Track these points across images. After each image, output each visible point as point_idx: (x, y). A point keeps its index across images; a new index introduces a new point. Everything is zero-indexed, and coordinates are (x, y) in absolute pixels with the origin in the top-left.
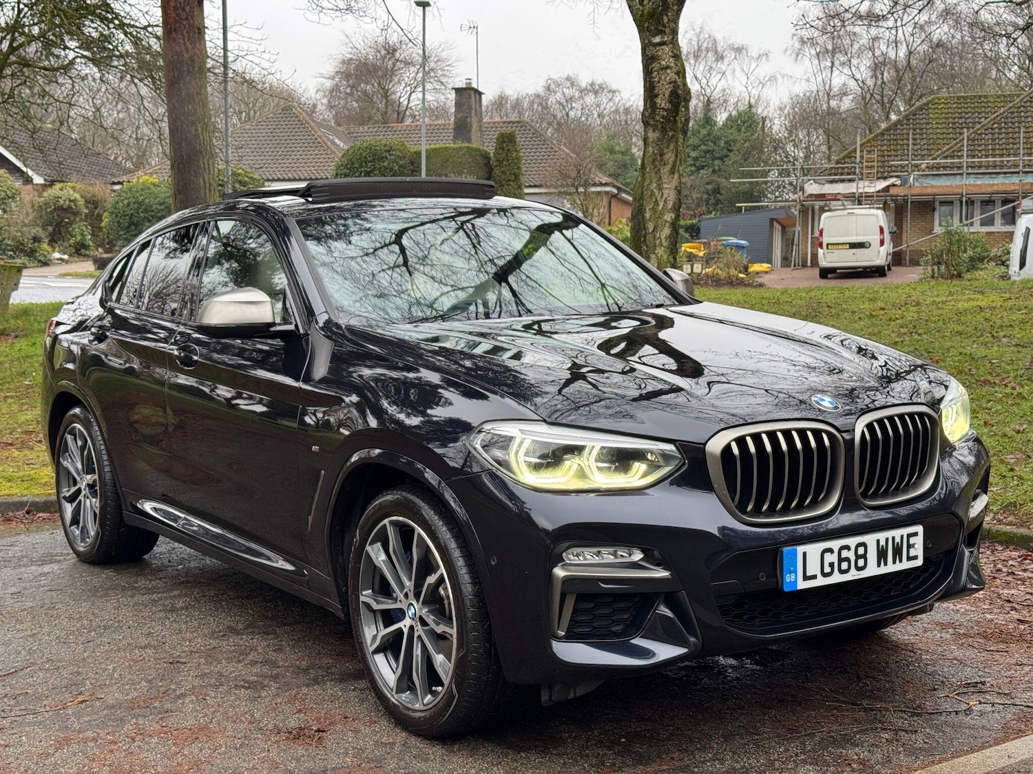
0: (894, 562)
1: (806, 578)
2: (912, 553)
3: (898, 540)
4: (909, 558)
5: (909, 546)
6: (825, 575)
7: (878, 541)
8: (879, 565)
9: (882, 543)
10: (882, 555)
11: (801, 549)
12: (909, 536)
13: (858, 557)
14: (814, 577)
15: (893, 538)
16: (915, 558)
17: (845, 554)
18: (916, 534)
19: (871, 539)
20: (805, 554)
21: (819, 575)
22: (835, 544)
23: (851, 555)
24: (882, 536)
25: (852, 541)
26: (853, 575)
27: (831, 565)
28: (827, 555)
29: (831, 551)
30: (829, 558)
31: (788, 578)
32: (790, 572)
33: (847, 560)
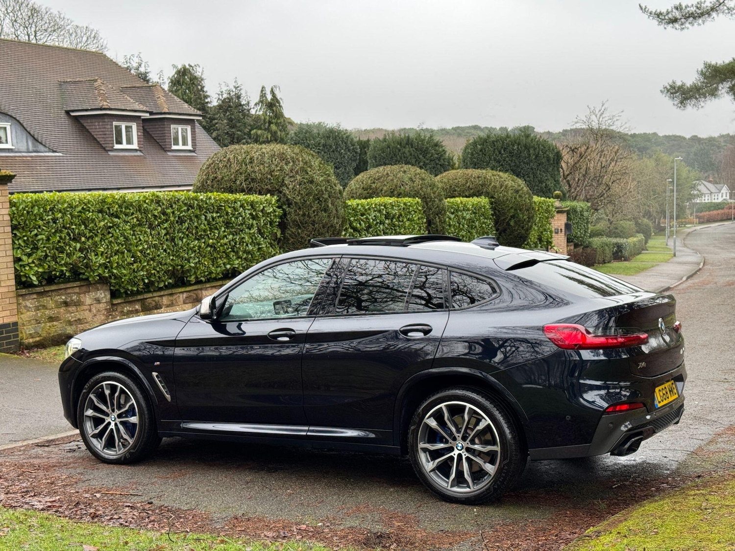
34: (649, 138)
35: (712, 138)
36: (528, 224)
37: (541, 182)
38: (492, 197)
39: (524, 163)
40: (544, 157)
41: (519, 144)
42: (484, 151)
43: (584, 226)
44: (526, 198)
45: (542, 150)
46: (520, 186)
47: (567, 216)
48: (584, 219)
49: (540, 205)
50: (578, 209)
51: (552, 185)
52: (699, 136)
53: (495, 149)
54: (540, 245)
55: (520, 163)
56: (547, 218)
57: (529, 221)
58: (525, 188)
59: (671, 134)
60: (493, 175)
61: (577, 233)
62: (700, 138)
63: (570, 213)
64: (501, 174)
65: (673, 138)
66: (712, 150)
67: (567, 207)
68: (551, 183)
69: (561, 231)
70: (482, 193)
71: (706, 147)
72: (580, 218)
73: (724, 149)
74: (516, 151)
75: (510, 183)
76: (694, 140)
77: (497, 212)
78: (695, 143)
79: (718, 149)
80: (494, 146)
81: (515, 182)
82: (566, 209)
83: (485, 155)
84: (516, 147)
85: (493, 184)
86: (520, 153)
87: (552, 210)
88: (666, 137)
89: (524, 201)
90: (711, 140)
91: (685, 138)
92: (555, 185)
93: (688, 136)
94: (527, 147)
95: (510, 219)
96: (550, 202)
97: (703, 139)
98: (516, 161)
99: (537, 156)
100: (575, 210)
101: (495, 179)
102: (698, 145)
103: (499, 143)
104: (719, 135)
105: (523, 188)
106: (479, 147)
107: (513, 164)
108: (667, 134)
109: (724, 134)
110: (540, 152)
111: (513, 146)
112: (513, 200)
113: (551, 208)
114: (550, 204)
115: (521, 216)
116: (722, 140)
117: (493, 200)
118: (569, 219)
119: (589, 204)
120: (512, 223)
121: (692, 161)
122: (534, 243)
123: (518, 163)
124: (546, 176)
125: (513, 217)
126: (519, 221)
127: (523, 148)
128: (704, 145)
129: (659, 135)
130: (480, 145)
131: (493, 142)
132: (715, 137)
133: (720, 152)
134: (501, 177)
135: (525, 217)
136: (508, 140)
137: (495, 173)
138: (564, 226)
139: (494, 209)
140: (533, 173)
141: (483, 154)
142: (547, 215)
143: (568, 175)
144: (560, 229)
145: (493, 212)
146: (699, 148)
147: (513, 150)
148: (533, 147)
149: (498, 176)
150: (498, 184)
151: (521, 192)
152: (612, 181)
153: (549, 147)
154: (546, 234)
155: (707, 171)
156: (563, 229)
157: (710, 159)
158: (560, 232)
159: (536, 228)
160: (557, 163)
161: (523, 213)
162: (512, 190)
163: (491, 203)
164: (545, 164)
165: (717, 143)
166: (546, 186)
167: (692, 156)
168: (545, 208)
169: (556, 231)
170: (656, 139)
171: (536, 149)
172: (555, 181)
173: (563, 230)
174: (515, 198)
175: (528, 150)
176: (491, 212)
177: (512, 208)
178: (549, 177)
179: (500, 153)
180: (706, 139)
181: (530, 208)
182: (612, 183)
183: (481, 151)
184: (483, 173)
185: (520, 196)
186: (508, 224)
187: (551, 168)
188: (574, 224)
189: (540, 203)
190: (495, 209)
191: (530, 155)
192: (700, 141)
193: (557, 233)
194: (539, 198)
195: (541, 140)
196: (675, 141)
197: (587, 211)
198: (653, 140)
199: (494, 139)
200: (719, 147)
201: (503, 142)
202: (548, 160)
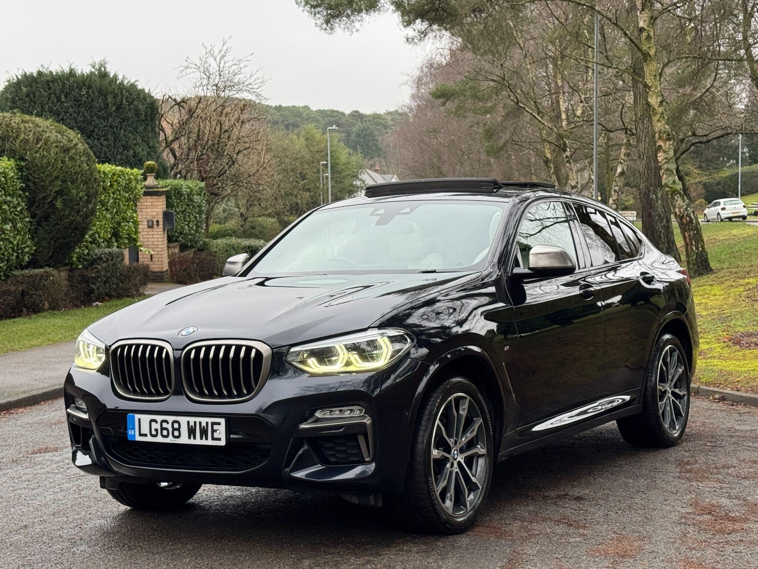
0: (201, 438)
1: (140, 435)
2: (216, 435)
3: (204, 424)
4: (213, 439)
5: (213, 431)
6: (152, 436)
7: (188, 422)
8: (190, 438)
9: (192, 424)
10: (192, 432)
11: (137, 416)
12: (213, 424)
13: (174, 429)
14: (145, 435)
15: (200, 423)
16: (219, 439)
17: (165, 425)
18: (219, 424)
19: (183, 420)
20: (139, 420)
21: (149, 435)
22: (159, 418)
23: (169, 427)
24: (192, 420)
25: (170, 419)
26: (170, 440)
27: (156, 430)
28: (153, 423)
29: (156, 421)
30: (154, 425)
31: (130, 432)
32: (132, 429)
33: (166, 429)
34: (299, 112)
35: (377, 114)
36: (87, 207)
37: (126, 148)
38: (22, 159)
39: (99, 117)
40: (130, 109)
41: (89, 87)
42: (32, 95)
43: (196, 217)
44: (82, 162)
45: (127, 98)
46: (70, 141)
47: (167, 201)
48: (194, 207)
49: (115, 178)
50: (185, 190)
51: (145, 153)
52: (361, 112)
53: (50, 94)
54: (116, 244)
55: (92, 117)
56: (128, 200)
57: (89, 202)
58: (80, 145)
59: (326, 109)
60: (23, 121)
61: (183, 228)
62: (362, 114)
63: (173, 196)
64: (38, 120)
65: (329, 113)
66: (378, 130)
67: (166, 187)
68: (142, 151)
69: (158, 225)
70: (3, 151)
71: (371, 127)
72: (188, 205)
73: (391, 129)
74: (84, 99)
75: (54, 136)
76: (356, 116)
77: (31, 185)
78: (357, 120)
79: (385, 129)
80: (50, 89)
81: (63, 135)
82: (165, 189)
83: (34, 102)
84: (84, 92)
85: (22, 136)
86: (92, 101)
87: (136, 188)
88: (320, 111)
89: (80, 166)
90: (376, 117)
91: (343, 114)
92: (149, 153)
93: (347, 112)
94: (102, 93)
95: (55, 198)
96: (132, 174)
97: (366, 116)
98: (86, 114)
99: (119, 107)
100: (179, 192)
101: (25, 127)
102: (360, 124)
103: (56, 84)
104: (385, 112)
105: (76, 144)
106: (25, 89)
107: (80, 119)
108: (322, 109)
109: (392, 110)
110: (124, 100)
111: (81, 89)
112: (60, 165)
113: (133, 184)
114: (132, 177)
115: (74, 191)
116: (389, 118)
117: (23, 164)
118: (169, 205)
119: (203, 184)
120: (59, 204)
121: (353, 144)
122: (105, 240)
123: (89, 117)
124: (135, 139)
125: (60, 193)
126: (71, 200)
127: (96, 94)
128: (368, 123)
129: (311, 109)
130: (26, 87)
131: (48, 82)
132: (380, 114)
133: (387, 133)
134: (37, 126)
135: (81, 194)
136: (72, 80)
137: (27, 117)
138: (162, 216)
139: (25, 179)
140: (114, 133)
141: (31, 101)
142: (127, 195)
143: (173, 141)
144: (155, 220)
145: (24, 185)
146: (362, 127)
147: (80, 96)
148: (113, 92)
149: (33, 123)
150: (31, 137)
151: (73, 151)
152: (236, 152)
153: (139, 94)
154: (126, 227)
155: (372, 158)
156: (161, 220)
157: (375, 142)
158: (155, 226)
159: (109, 216)
160: (152, 120)
161: (77, 188)
162: (57, 147)
163: (20, 169)
164: (132, 120)
165: (383, 122)
166: (135, 155)
167: (353, 137)
168: (123, 183)
169: (150, 224)
170: (309, 114)
171: (117, 95)
172: (149, 148)
173: (161, 223)
174: (63, 162)
175: (105, 97)
176: (19, 184)
177: (57, 178)
178: (140, 141)
179: (59, 100)
180: (370, 115)
181: (90, 180)
182: (238, 153)
183: (27, 96)
184: (4, 117)
185: (71, 158)
186: (52, 205)
187: (142, 127)
188: (178, 213)
189: (114, 174)
190: (28, 180)
191: (108, 105)
192: (362, 118)
193: (150, 227)
194: (114, 167)
195: (125, 83)
196: (331, 117)
197: (200, 195)
198: (304, 115)
199: (49, 78)
200: (385, 127)
201: (64, 84)
202: (137, 114)
